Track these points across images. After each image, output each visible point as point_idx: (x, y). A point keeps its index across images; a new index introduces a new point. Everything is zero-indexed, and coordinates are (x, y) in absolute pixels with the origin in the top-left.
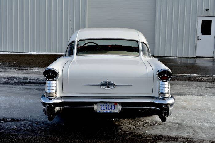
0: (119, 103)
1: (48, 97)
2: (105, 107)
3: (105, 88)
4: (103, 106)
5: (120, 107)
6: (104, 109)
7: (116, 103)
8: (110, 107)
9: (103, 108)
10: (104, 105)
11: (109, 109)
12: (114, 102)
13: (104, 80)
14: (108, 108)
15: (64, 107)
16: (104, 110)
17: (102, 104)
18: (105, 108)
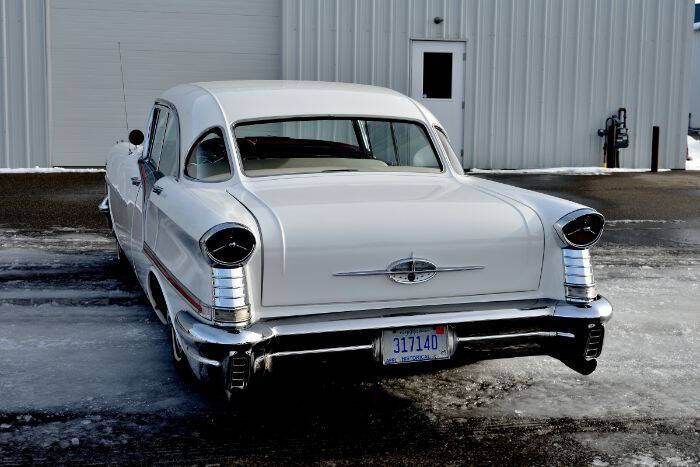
0: (450, 326)
1: (221, 325)
2: (408, 343)
3: (404, 280)
4: (401, 342)
5: (452, 341)
6: (405, 351)
7: (439, 328)
8: (423, 341)
9: (402, 349)
10: (403, 339)
11: (420, 350)
12: (434, 327)
13: (402, 256)
14: (416, 346)
15: (278, 354)
16: (405, 355)
17: (399, 335)
18: (408, 347)
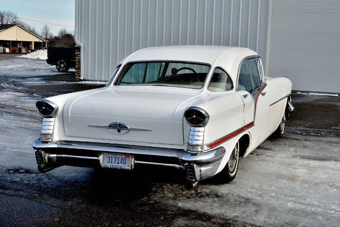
0: (132, 154)
2: (114, 159)
3: (116, 131)
4: (111, 159)
6: (112, 163)
7: (127, 155)
8: (120, 160)
9: (111, 161)
10: (112, 157)
11: (118, 163)
12: (125, 154)
14: (117, 161)
16: (112, 164)
17: (110, 155)
18: (113, 161)
